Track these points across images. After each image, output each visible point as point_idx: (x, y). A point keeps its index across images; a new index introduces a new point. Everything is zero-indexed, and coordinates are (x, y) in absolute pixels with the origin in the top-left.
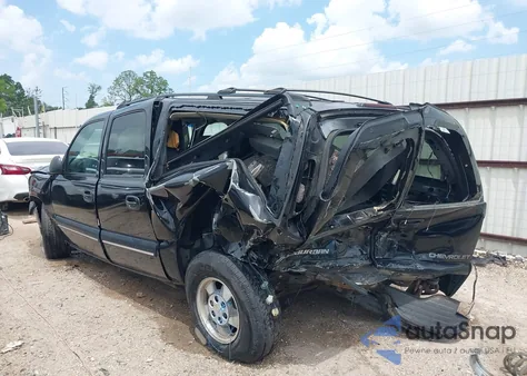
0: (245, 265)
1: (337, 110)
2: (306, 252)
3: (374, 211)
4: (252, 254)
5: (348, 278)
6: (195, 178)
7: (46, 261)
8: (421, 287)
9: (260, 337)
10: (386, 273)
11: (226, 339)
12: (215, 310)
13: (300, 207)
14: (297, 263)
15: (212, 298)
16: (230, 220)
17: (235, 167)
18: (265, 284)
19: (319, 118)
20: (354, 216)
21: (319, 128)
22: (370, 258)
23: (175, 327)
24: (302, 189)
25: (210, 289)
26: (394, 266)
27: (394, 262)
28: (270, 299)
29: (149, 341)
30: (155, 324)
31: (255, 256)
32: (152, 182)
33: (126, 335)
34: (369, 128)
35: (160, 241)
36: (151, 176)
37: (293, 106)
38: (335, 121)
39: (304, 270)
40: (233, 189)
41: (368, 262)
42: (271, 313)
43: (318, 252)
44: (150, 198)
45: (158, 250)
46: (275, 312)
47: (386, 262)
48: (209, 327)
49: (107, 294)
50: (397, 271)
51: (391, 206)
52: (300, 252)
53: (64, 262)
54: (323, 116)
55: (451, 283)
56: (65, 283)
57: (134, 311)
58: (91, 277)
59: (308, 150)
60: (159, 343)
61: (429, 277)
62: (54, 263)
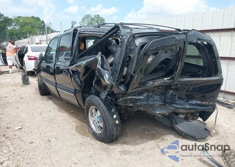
0: (105, 102)
1: (144, 33)
2: (133, 97)
3: (164, 80)
4: (108, 97)
5: (153, 110)
6: (84, 63)
7: (40, 96)
8: (190, 116)
9: (110, 132)
10: (171, 108)
11: (99, 132)
12: (95, 120)
13: (124, 77)
14: (129, 102)
15: (94, 115)
16: (99, 82)
17: (100, 59)
18: (113, 110)
19: (134, 37)
20: (154, 82)
21: (134, 41)
22: (164, 102)
23: (82, 126)
24: (126, 69)
25: (94, 111)
26: (175, 105)
27: (175, 104)
28: (115, 116)
29: (70, 130)
30: (75, 124)
31: (110, 98)
32: (71, 64)
33: (62, 128)
34: (154, 42)
35: (76, 90)
36: (71, 62)
37: (123, 31)
38: (143, 38)
39: (132, 105)
40: (98, 68)
41: (162, 103)
42: (115, 122)
43: (138, 97)
44: (71, 71)
45: (75, 93)
46: (117, 122)
47: (171, 103)
48: (93, 126)
49: (59, 111)
50: (177, 108)
51: (172, 78)
52: (130, 97)
53: (47, 97)
54: (136, 36)
55: (205, 115)
56: (44, 105)
57: (68, 118)
58: (55, 103)
59: (128, 51)
60: (74, 132)
61: (193, 112)
62: (43, 97)
